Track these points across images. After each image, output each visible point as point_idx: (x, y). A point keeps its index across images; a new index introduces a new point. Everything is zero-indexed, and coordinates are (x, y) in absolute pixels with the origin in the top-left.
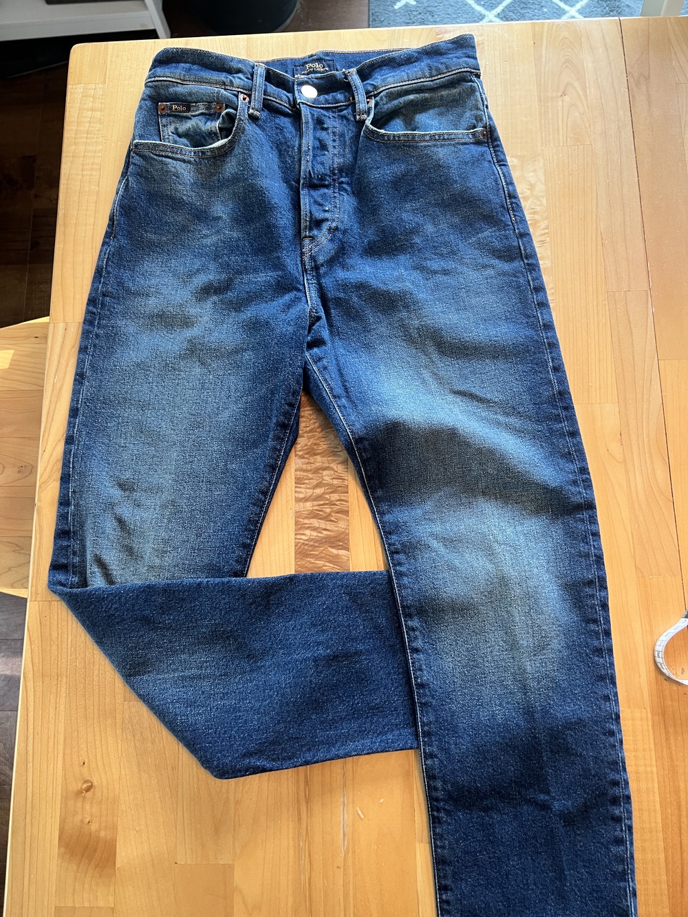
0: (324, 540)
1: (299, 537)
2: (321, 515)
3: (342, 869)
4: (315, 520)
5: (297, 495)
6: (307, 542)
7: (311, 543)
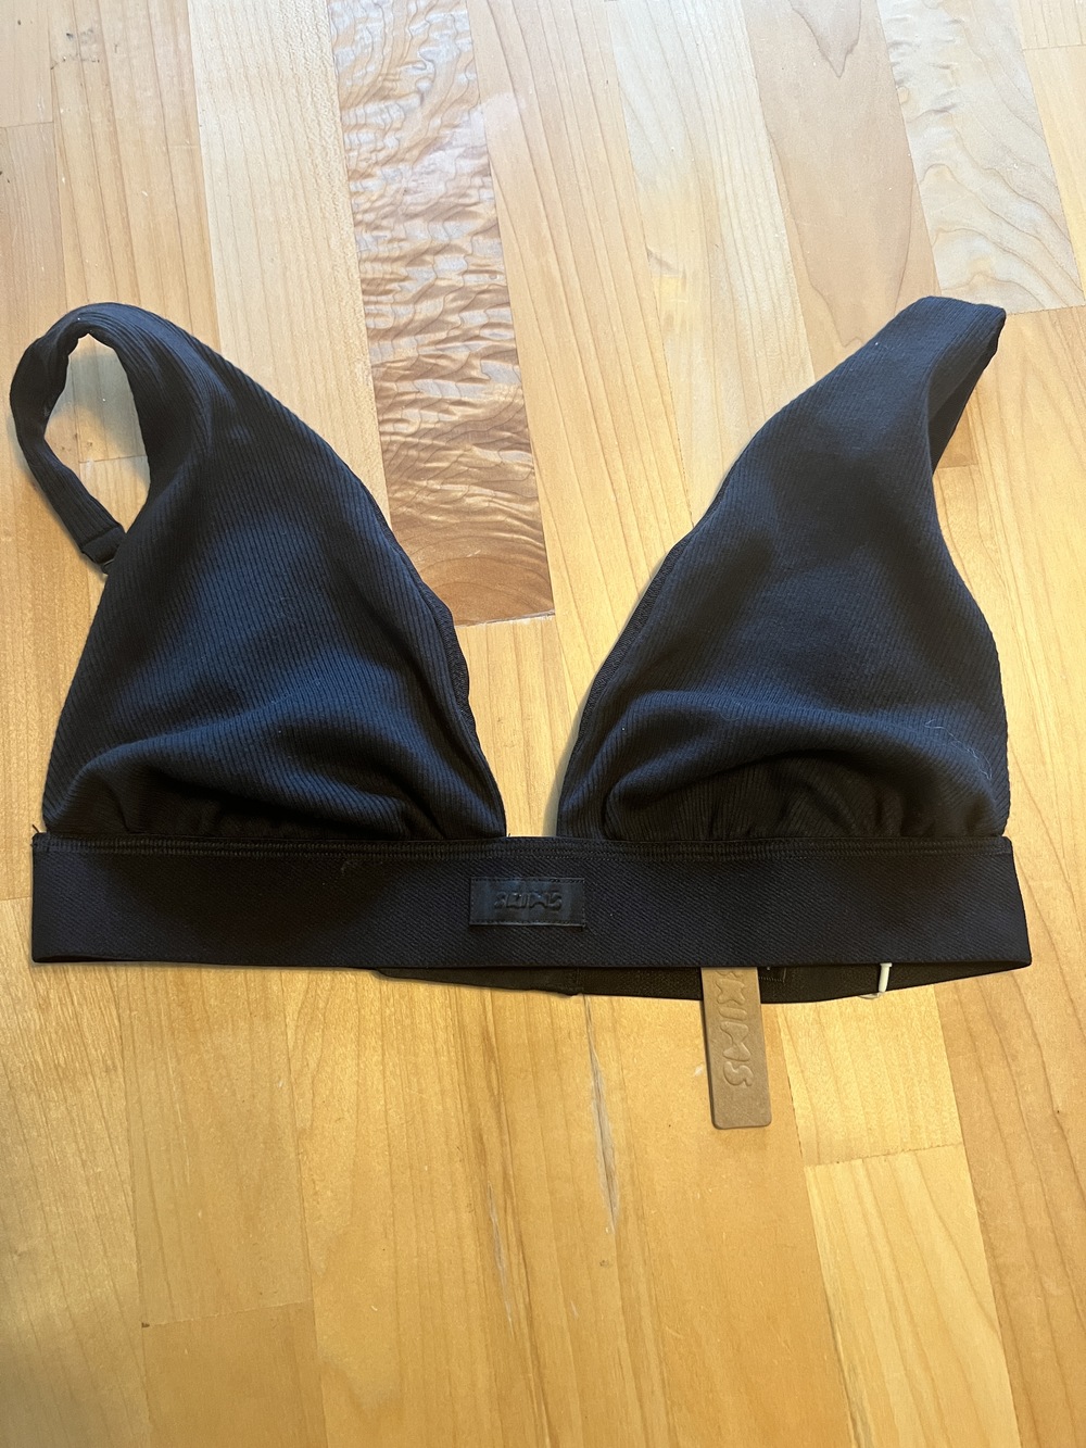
0: (460, 430)
1: (389, 428)
2: (444, 368)
3: (615, 1269)
4: (430, 381)
5: (371, 322)
6: (416, 440)
7: (426, 441)
